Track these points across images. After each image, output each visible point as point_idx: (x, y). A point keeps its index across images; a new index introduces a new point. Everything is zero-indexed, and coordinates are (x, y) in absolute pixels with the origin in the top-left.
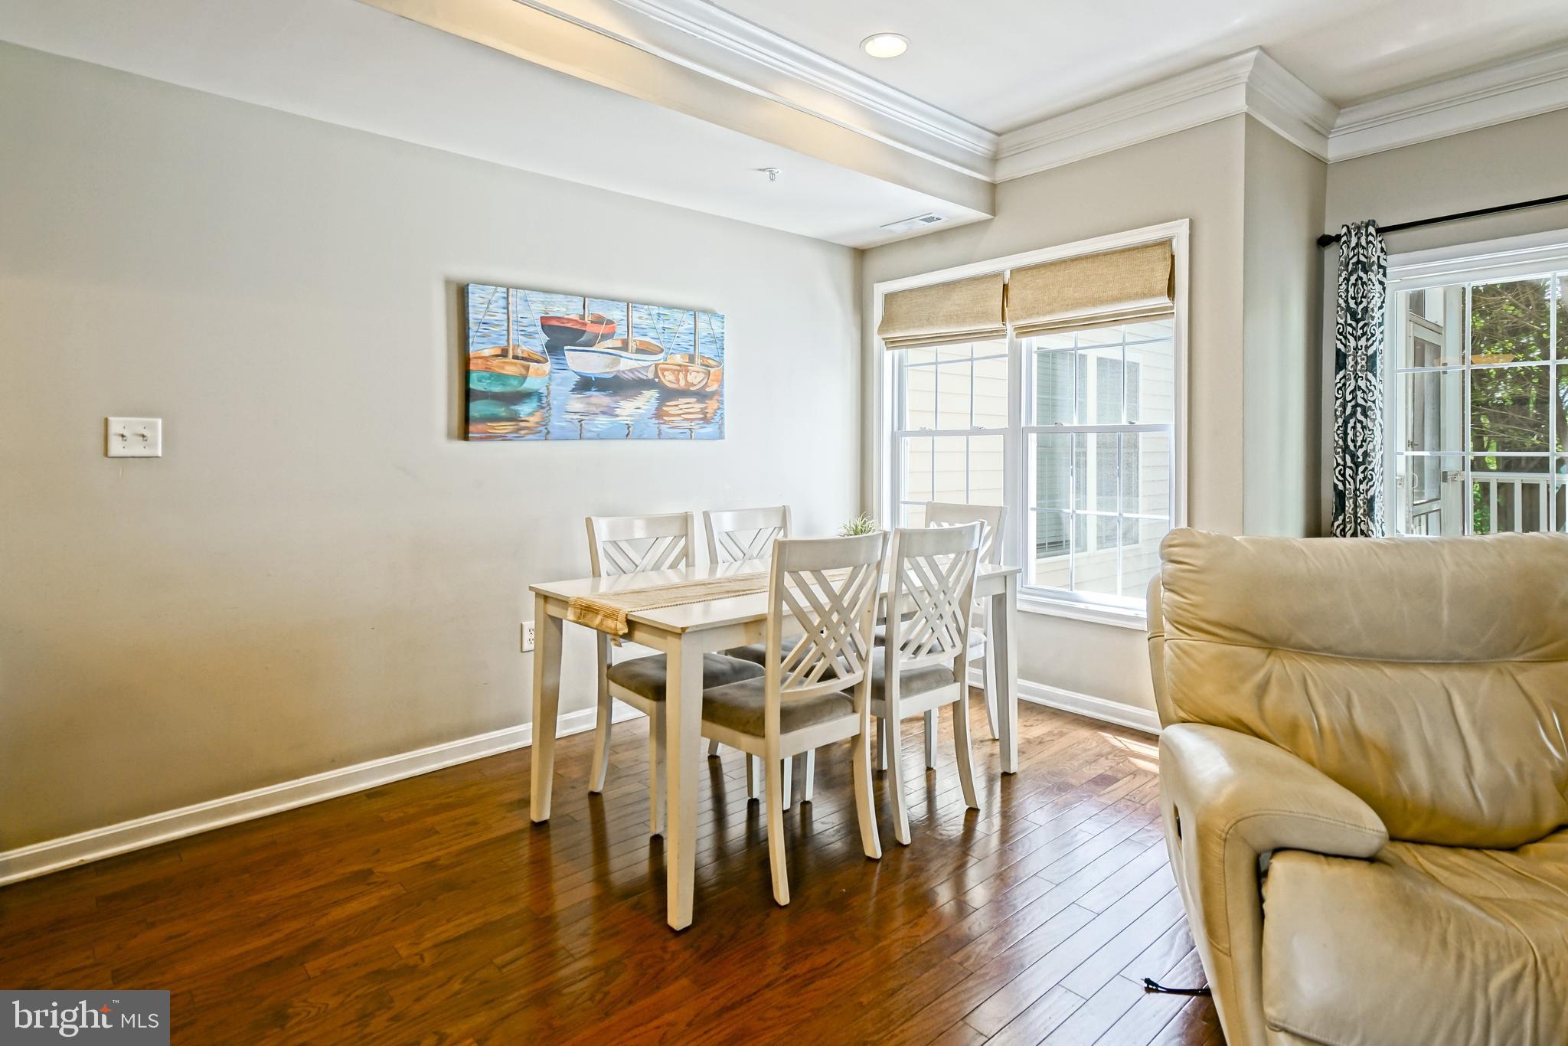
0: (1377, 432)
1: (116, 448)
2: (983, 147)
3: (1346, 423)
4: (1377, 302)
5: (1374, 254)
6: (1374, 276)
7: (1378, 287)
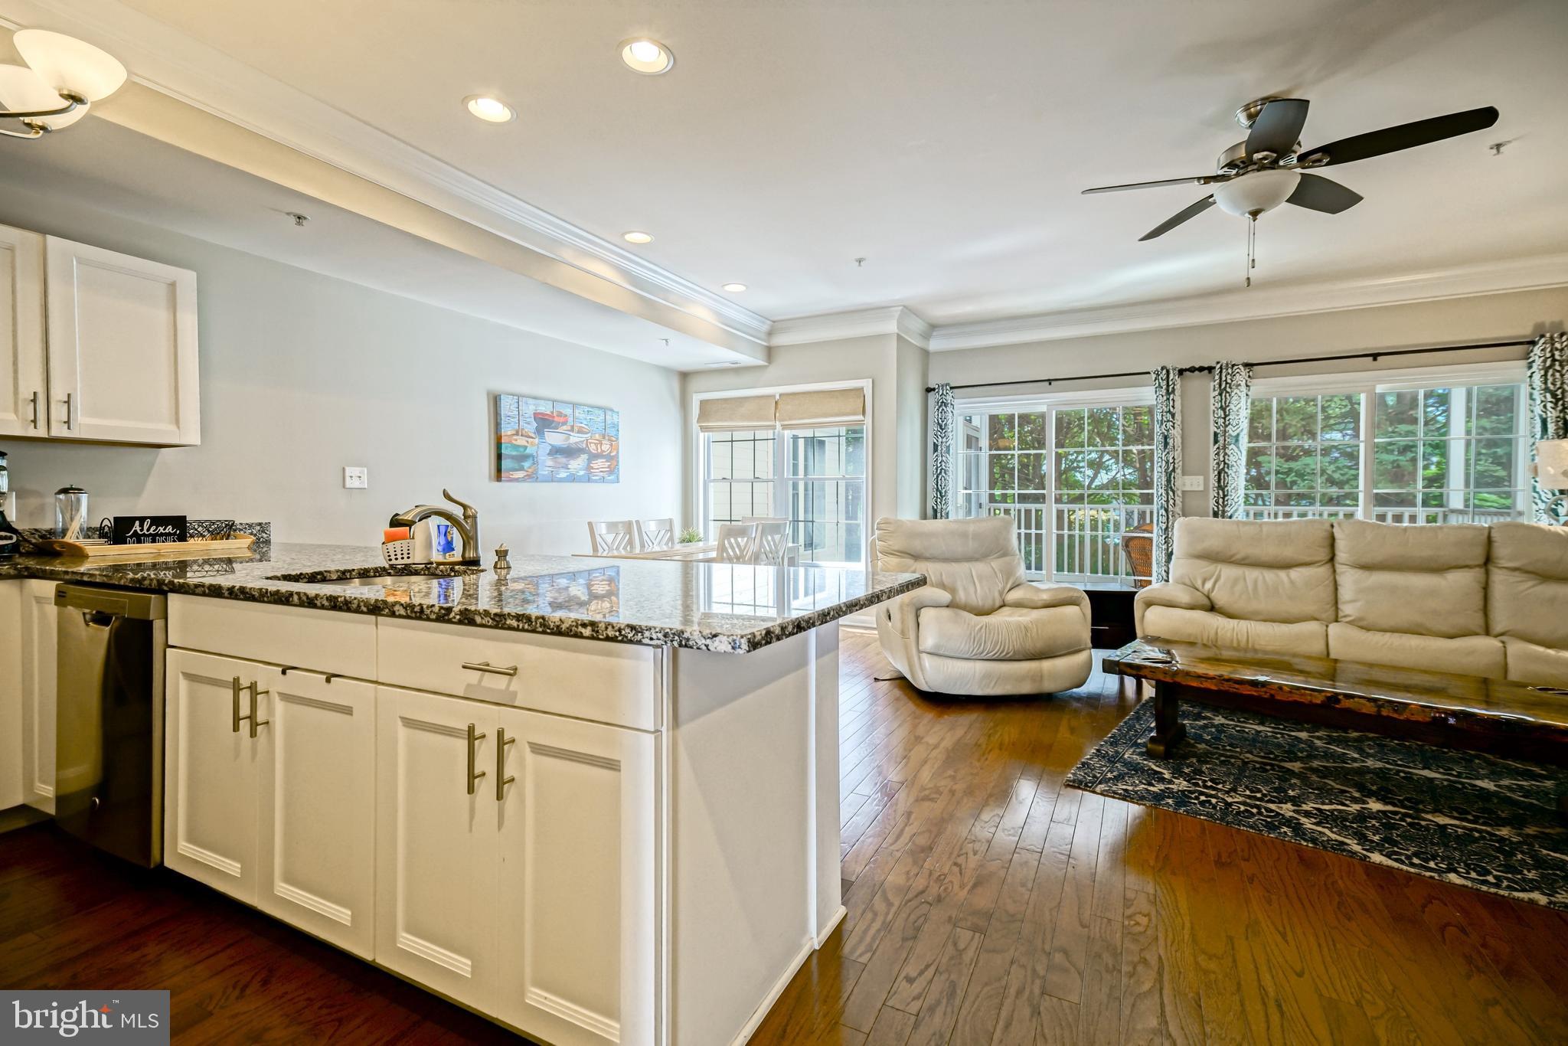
0: (950, 480)
1: (348, 485)
2: (765, 328)
3: (937, 477)
4: (950, 421)
5: (949, 398)
6: (949, 409)
7: (951, 414)
